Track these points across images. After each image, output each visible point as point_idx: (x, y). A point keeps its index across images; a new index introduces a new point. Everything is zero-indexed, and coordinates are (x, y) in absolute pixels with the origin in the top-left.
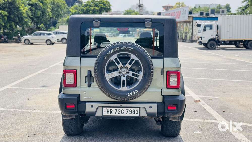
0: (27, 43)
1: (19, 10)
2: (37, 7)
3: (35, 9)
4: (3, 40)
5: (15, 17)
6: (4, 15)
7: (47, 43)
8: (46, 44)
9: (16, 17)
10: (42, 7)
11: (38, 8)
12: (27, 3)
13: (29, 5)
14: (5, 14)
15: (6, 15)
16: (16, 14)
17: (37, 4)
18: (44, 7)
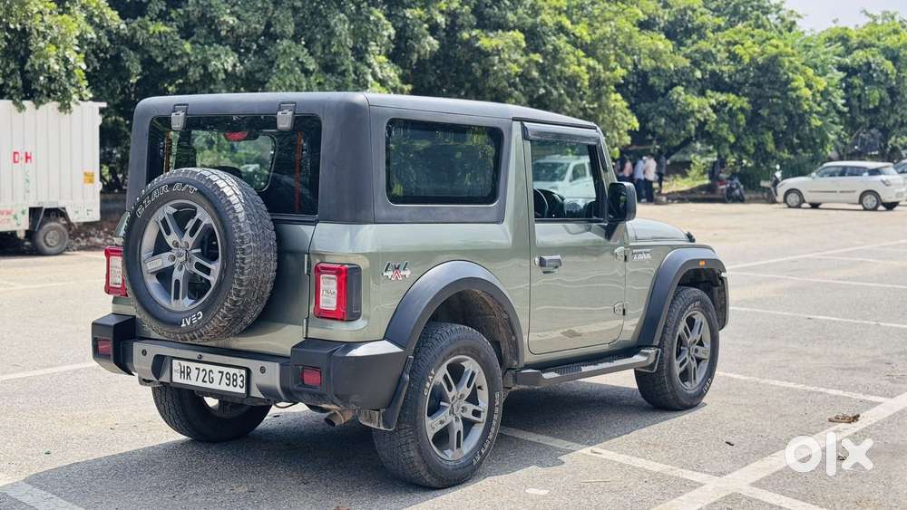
0: (795, 204)
1: (789, 90)
2: (872, 76)
3: (862, 84)
4: (725, 192)
5: (773, 114)
6: (735, 108)
7: (864, 202)
8: (860, 207)
9: (776, 114)
10: (892, 74)
11: (876, 80)
12: (833, 64)
13: (840, 68)
14: (739, 106)
15: (742, 109)
16: (778, 104)
17: (873, 66)
18: (899, 71)
